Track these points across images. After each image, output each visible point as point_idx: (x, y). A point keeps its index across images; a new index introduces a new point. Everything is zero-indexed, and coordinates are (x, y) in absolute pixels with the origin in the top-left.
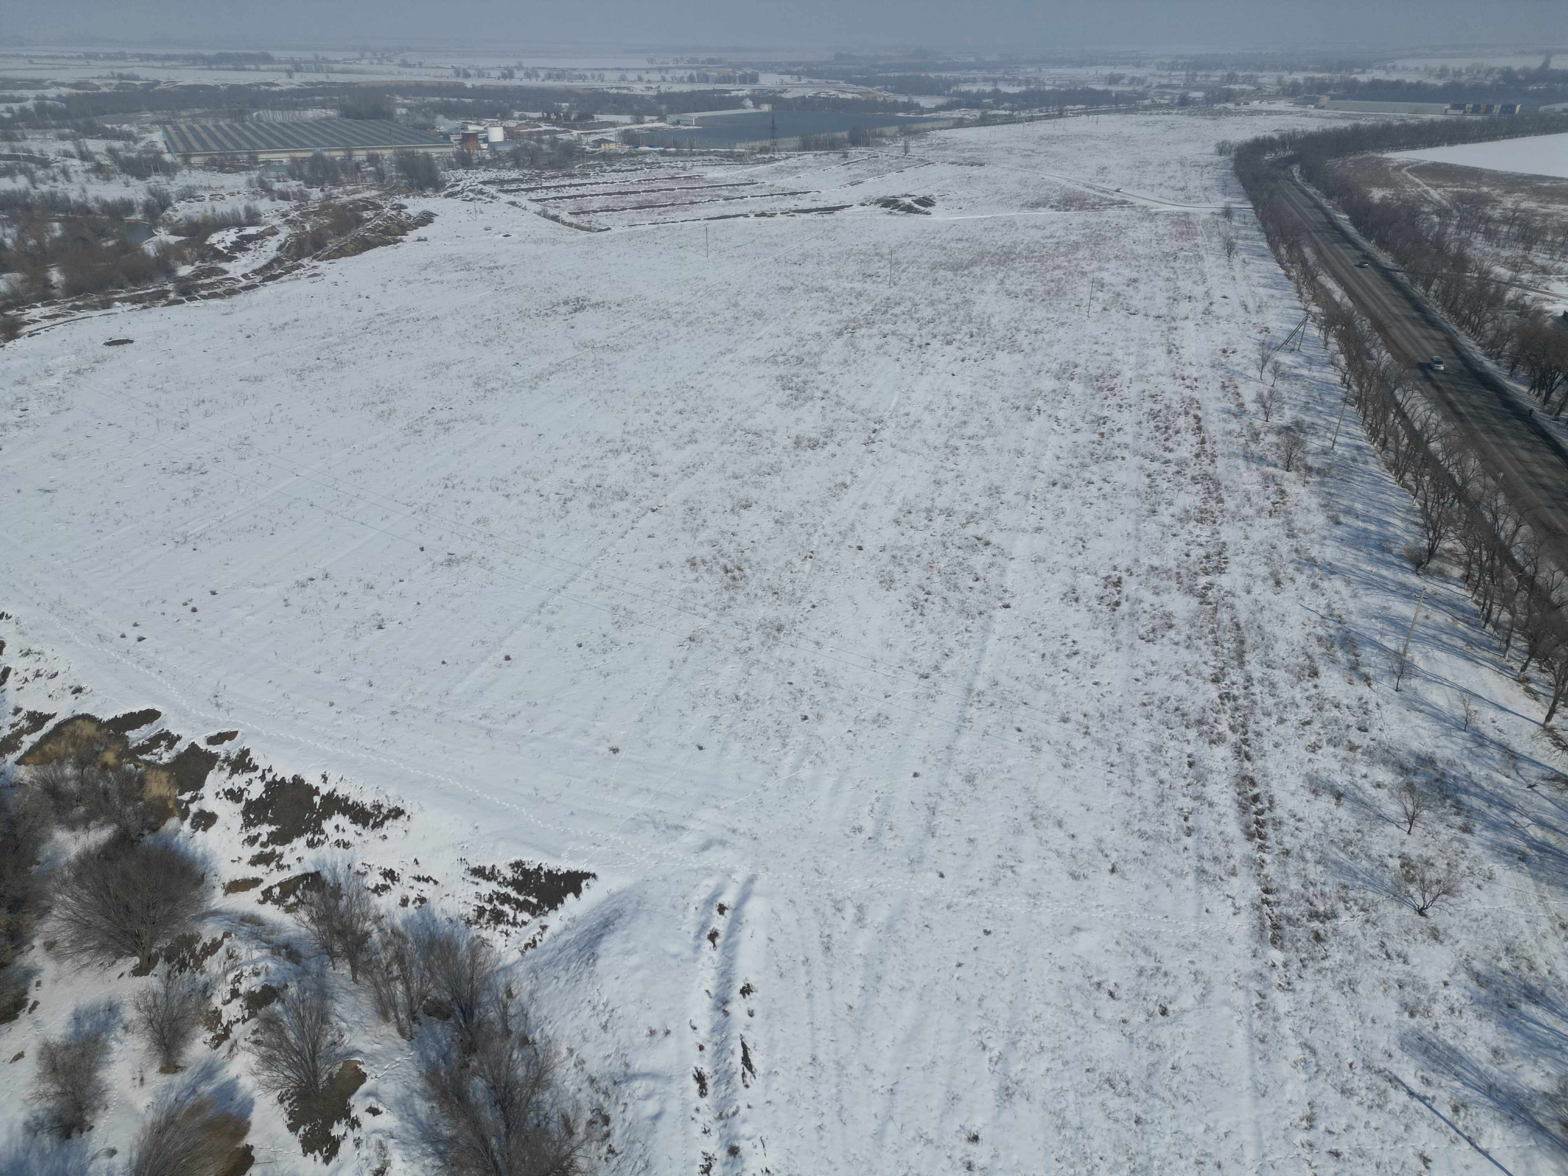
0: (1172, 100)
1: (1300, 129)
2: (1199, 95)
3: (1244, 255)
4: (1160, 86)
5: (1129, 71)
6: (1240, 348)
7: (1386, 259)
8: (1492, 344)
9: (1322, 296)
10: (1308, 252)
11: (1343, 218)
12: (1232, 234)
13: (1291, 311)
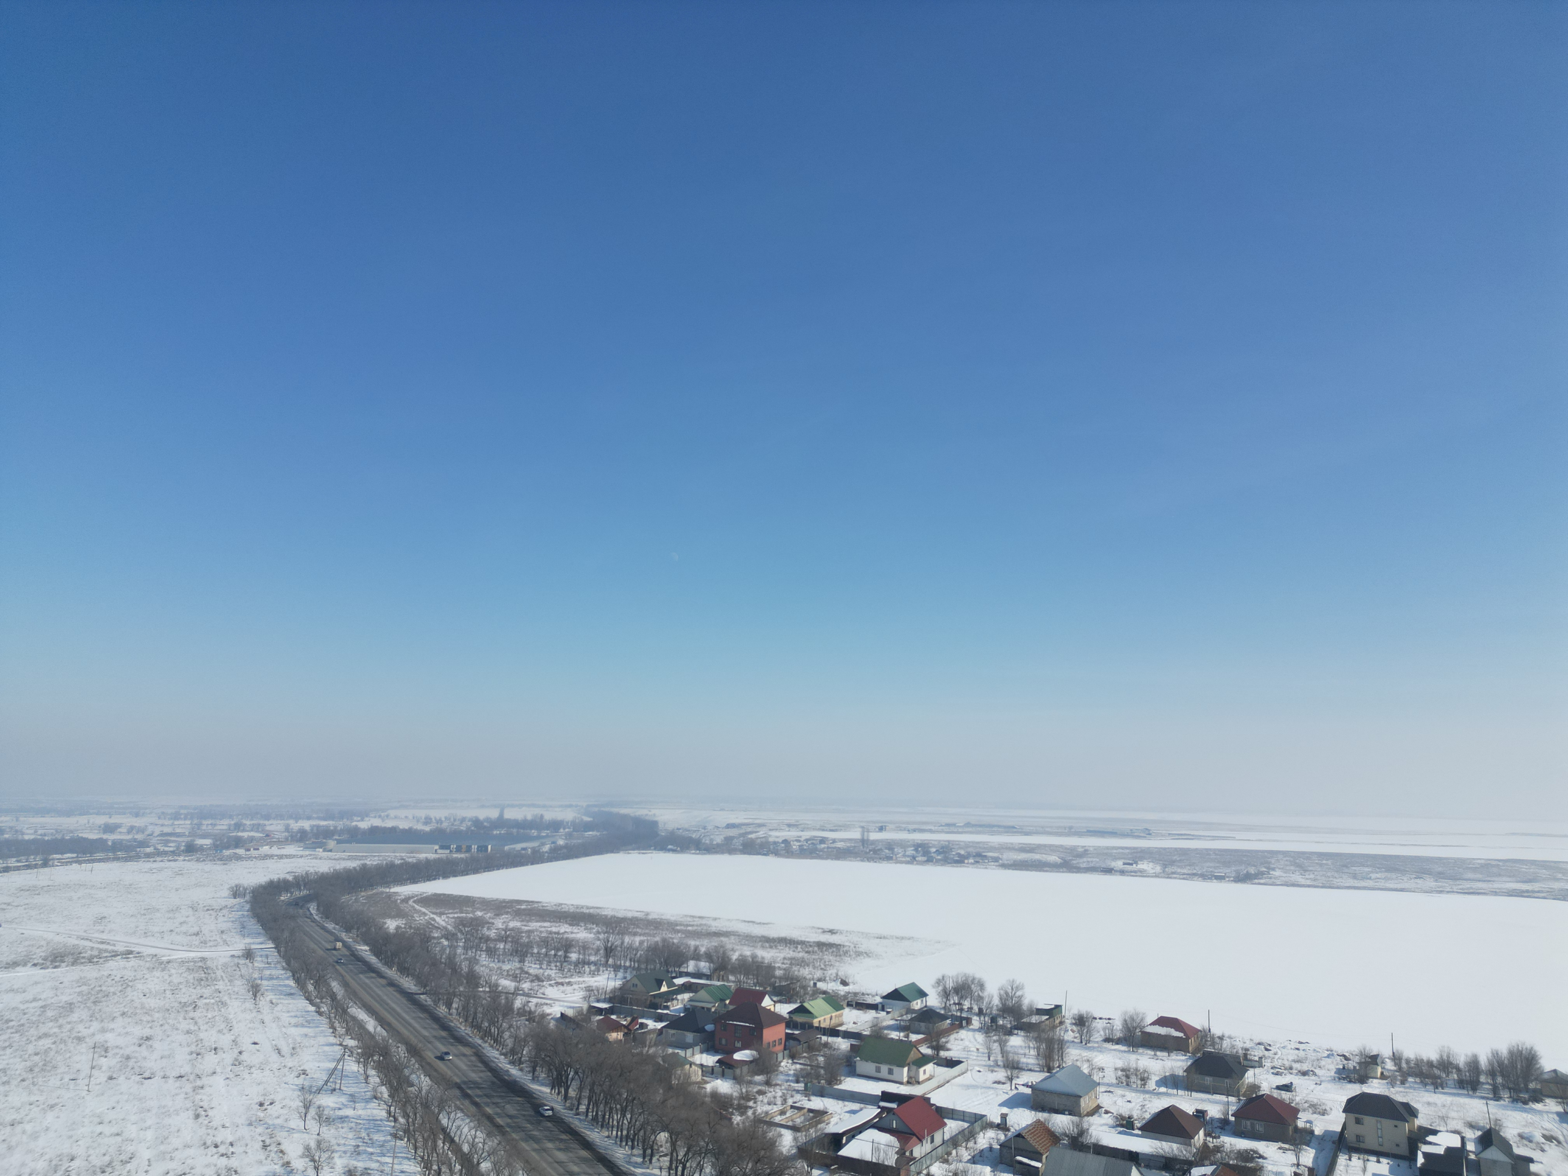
0: (178, 847)
1: (312, 870)
2: (207, 842)
3: (270, 996)
4: (163, 834)
5: (128, 821)
6: (277, 1097)
7: (409, 984)
8: (513, 1052)
9: (355, 1029)
10: (335, 985)
11: (364, 949)
12: (256, 975)
13: (327, 1048)
